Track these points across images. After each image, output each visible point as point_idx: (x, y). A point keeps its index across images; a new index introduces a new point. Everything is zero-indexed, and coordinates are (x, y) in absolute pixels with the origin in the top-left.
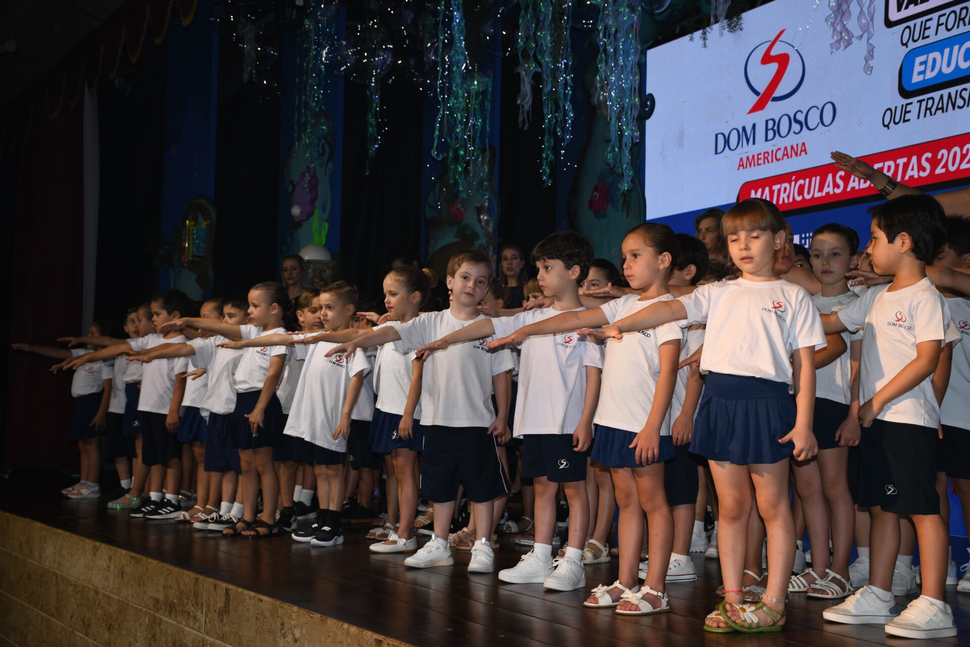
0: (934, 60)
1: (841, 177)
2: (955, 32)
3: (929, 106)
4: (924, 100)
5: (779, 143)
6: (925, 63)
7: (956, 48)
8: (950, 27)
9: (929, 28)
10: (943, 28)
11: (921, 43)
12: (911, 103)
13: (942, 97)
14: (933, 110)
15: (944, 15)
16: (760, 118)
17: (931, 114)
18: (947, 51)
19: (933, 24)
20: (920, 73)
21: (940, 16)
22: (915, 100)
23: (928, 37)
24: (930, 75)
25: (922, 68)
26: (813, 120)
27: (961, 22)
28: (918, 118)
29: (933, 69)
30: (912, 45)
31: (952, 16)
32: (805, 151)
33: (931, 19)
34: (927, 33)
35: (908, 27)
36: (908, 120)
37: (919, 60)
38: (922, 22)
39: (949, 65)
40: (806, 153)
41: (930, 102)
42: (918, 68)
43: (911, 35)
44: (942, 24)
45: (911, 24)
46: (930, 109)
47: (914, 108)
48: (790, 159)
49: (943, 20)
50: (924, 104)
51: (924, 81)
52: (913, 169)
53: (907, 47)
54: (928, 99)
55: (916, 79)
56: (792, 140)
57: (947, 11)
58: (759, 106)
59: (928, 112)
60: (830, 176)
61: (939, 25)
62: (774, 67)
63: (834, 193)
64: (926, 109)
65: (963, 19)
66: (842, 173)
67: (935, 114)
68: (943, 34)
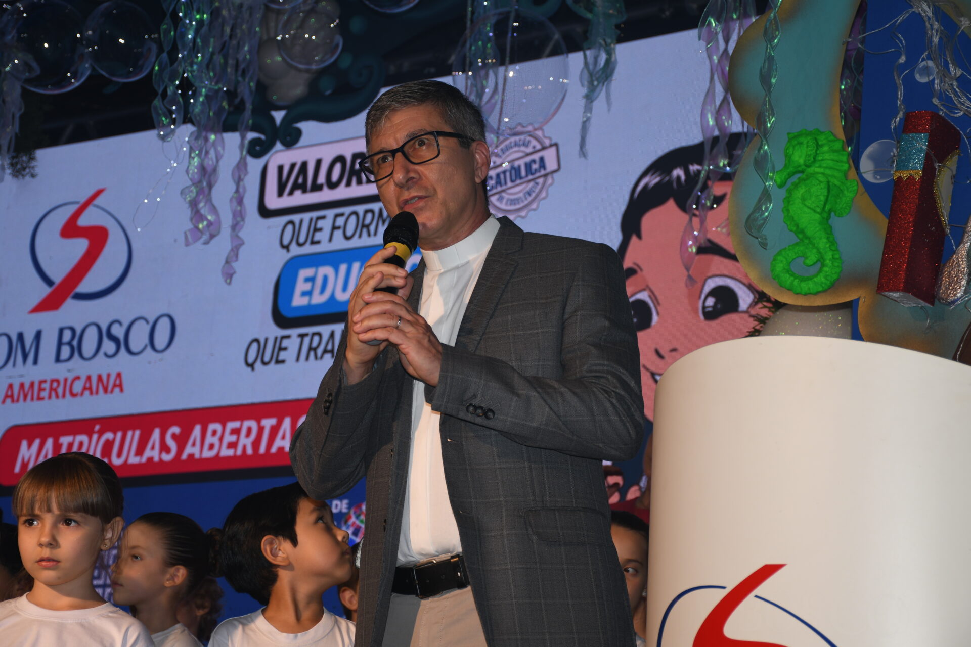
0: (325, 279)
1: (174, 436)
2: (355, 243)
3: (315, 344)
4: (307, 335)
5: (78, 367)
6: (311, 280)
7: (356, 266)
8: (349, 233)
9: (320, 230)
10: (338, 234)
11: (308, 249)
12: (288, 337)
13: (332, 335)
14: (320, 351)
15: (342, 215)
16: (50, 322)
17: (316, 358)
18: (343, 268)
19: (326, 225)
20: (304, 294)
21: (337, 216)
22: (294, 332)
23: (318, 242)
24: (318, 299)
25: (307, 286)
26: (139, 338)
27: (365, 231)
28: (298, 359)
29: (323, 290)
30: (295, 250)
31: (353, 219)
32: (121, 386)
33: (323, 217)
34: (318, 236)
35: (291, 222)
36: (283, 362)
37: (304, 273)
38: (311, 220)
39: (345, 288)
40: (122, 390)
41: (316, 339)
42: (301, 286)
43: (296, 234)
44: (339, 228)
45: (296, 218)
46: (315, 349)
47: (292, 344)
48: (94, 397)
49: (340, 222)
50: (307, 340)
51: (309, 306)
52: (283, 437)
53: (288, 250)
54: (314, 334)
55: (298, 301)
56: (101, 366)
57: (347, 210)
58: (50, 304)
59: (312, 354)
60: (156, 433)
61: (334, 228)
62: (81, 245)
63: (161, 460)
64: (311, 349)
65: (368, 227)
66: (176, 430)
67: (322, 357)
68: (339, 242)
